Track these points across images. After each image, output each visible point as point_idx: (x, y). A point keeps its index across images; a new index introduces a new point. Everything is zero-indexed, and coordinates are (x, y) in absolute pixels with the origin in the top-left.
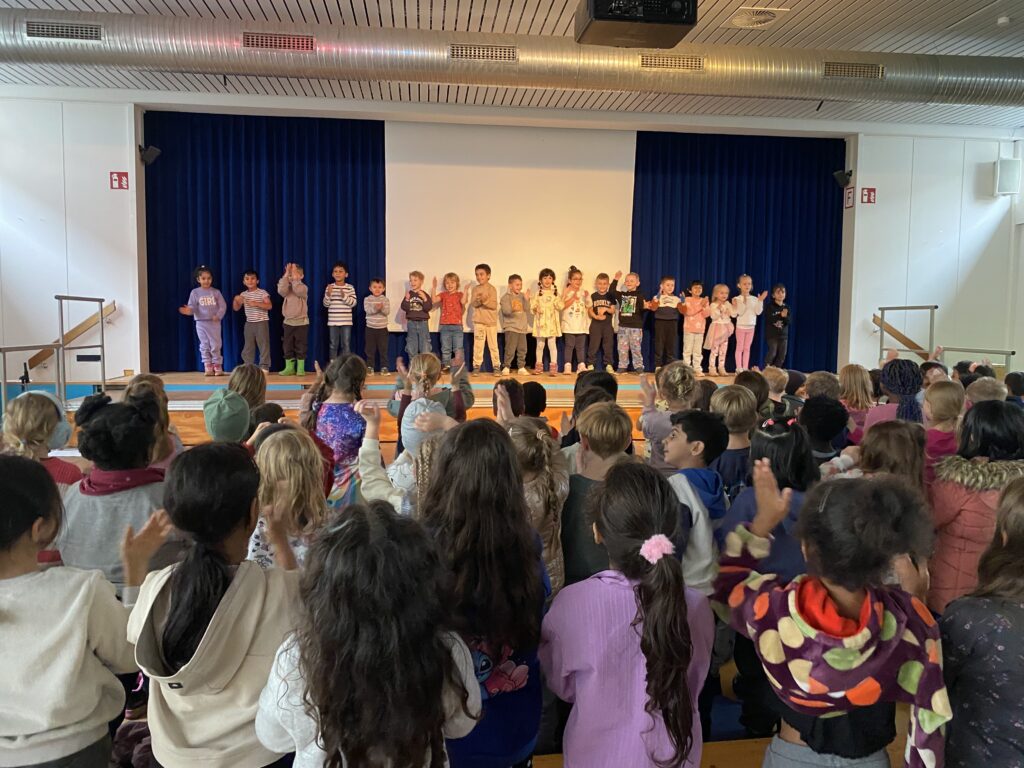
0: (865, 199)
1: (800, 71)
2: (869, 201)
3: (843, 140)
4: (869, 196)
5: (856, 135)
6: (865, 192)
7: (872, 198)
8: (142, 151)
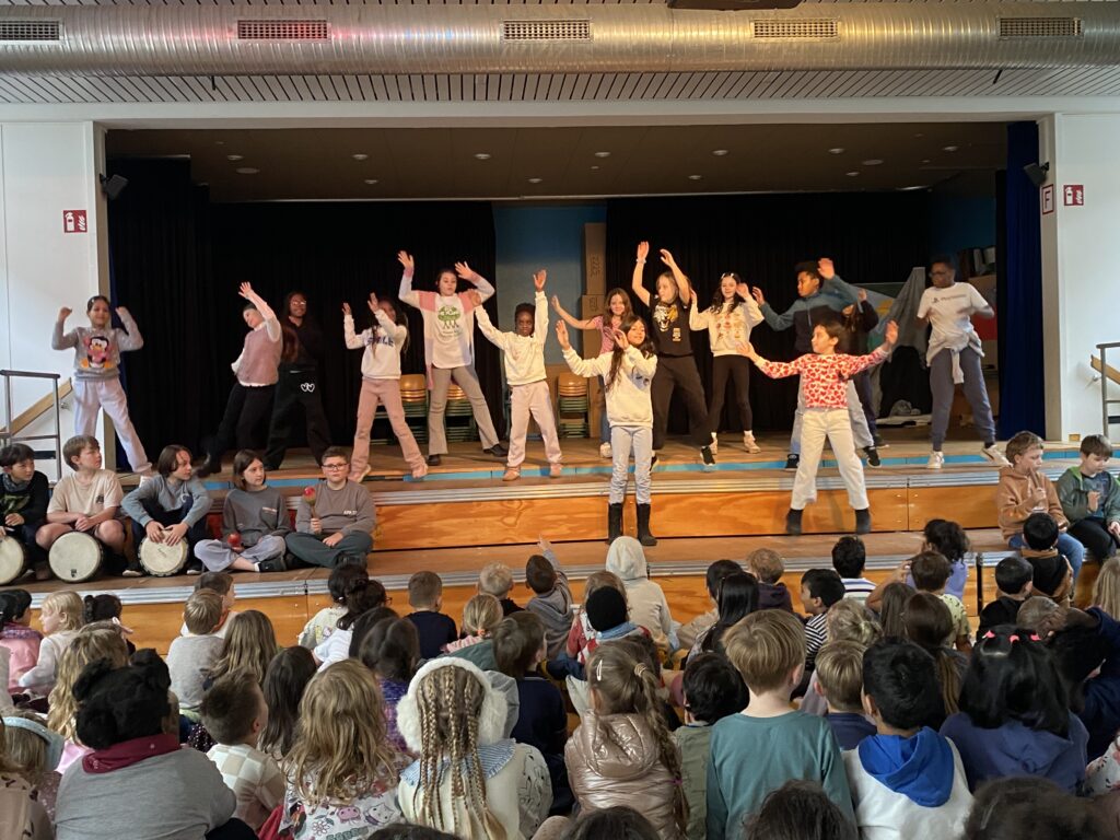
0: (1070, 200)
1: (968, 32)
2: (1075, 203)
3: (1034, 122)
4: (1075, 195)
5: (1051, 116)
6: (1069, 191)
7: (1079, 198)
8: (104, 182)
